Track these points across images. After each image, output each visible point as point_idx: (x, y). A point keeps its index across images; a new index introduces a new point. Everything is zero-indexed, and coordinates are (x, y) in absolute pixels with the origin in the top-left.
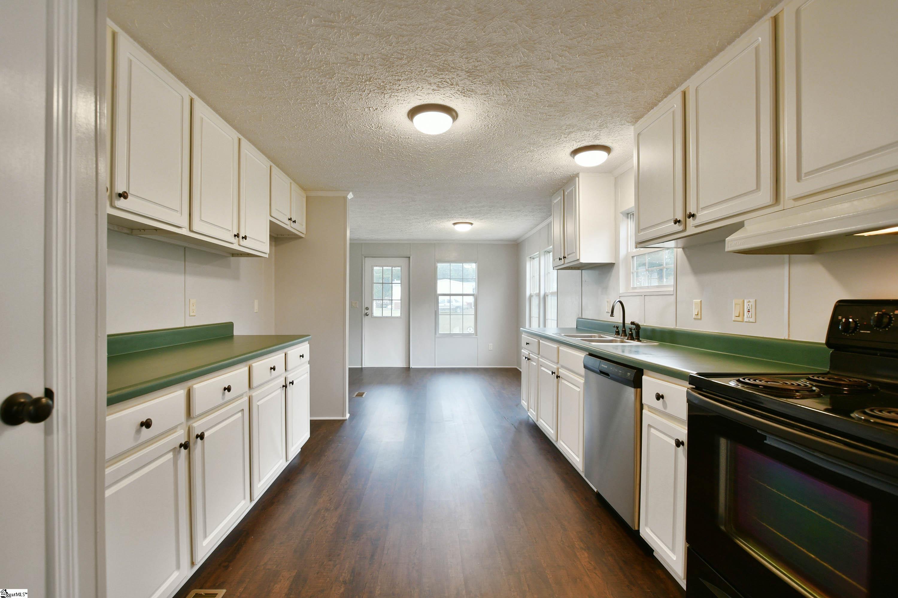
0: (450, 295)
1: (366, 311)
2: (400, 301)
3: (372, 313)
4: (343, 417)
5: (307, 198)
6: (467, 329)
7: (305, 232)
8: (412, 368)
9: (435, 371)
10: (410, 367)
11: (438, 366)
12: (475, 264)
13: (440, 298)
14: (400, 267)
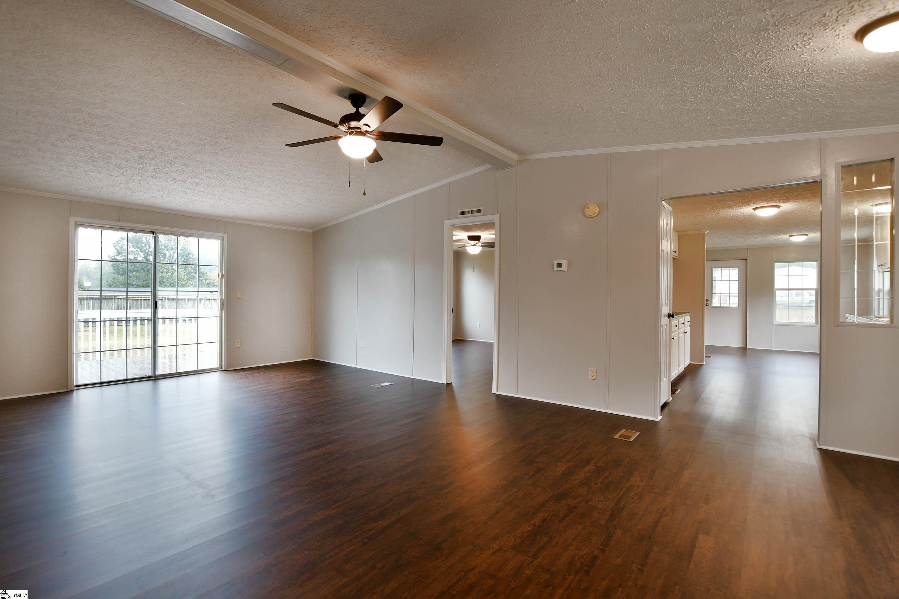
0: (788, 290)
1: (707, 302)
2: (737, 295)
3: (711, 304)
4: (702, 363)
5: (679, 236)
6: (807, 319)
7: (678, 256)
8: (748, 348)
9: (771, 351)
10: (746, 348)
11: (774, 349)
12: (816, 262)
13: (778, 293)
14: (737, 267)
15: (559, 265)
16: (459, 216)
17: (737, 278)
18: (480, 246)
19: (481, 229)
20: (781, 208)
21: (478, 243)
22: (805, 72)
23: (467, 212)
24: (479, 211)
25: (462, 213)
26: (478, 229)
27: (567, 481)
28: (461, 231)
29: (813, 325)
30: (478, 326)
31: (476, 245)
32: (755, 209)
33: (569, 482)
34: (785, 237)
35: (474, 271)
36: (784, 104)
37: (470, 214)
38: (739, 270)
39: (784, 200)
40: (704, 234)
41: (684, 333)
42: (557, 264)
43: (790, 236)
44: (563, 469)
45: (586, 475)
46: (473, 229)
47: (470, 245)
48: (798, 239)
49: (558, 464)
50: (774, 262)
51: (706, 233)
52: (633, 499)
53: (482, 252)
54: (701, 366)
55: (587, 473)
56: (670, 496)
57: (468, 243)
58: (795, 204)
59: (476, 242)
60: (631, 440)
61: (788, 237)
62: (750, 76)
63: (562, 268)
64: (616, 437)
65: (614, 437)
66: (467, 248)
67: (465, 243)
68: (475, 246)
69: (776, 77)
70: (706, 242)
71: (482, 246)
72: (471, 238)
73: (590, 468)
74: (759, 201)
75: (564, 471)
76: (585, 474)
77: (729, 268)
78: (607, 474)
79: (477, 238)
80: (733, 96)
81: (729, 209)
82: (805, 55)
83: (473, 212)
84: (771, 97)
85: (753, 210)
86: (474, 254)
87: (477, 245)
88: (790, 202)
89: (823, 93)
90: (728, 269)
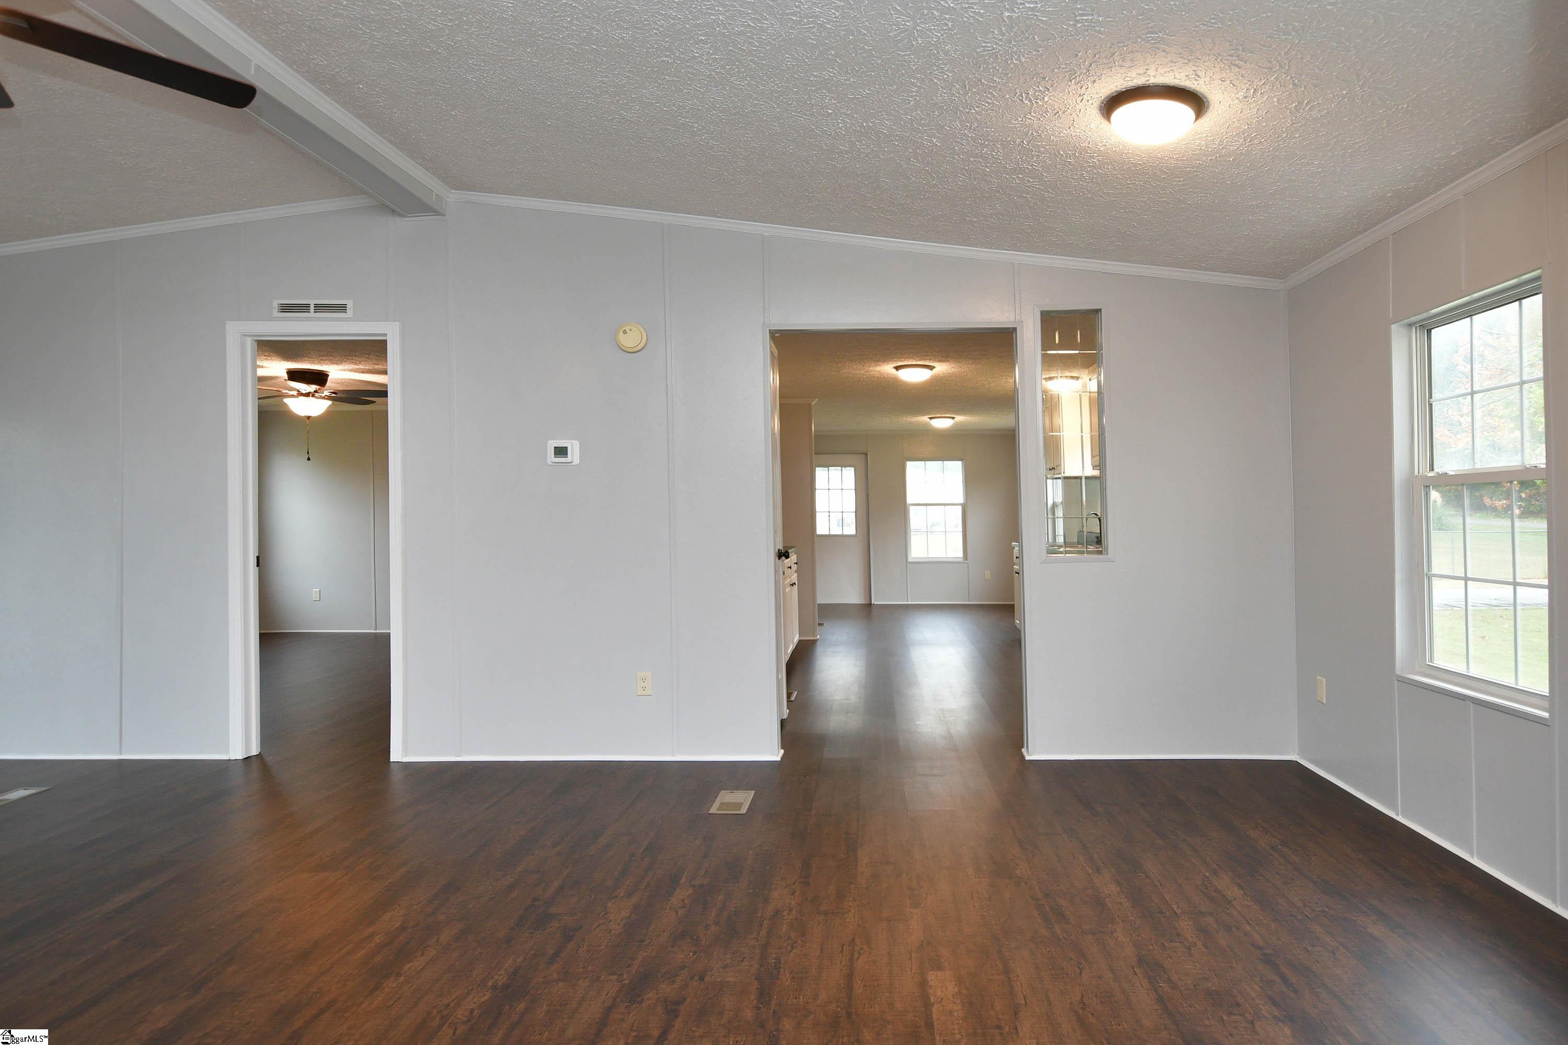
0: (927, 505)
2: (854, 514)
3: (816, 530)
4: (814, 637)
6: (952, 551)
8: (874, 604)
9: (907, 606)
10: (871, 604)
11: (911, 602)
12: (960, 462)
13: (912, 510)
14: (852, 467)
15: (561, 451)
16: (276, 314)
17: (852, 485)
18: (324, 398)
19: (331, 356)
20: (934, 369)
21: (319, 389)
22: (1024, 146)
23: (304, 308)
24: (342, 308)
25: (286, 308)
26: (323, 356)
27: (642, 941)
28: (270, 356)
29: (961, 560)
30: (315, 597)
31: (313, 396)
32: (897, 368)
33: (648, 941)
34: (925, 419)
35: (309, 459)
36: (980, 194)
37: (312, 314)
38: (855, 470)
39: (943, 357)
40: (810, 405)
41: (791, 585)
42: (555, 447)
43: (931, 418)
44: (625, 913)
45: (679, 913)
46: (309, 353)
47: (295, 393)
48: (942, 424)
49: (610, 904)
50: (906, 459)
51: (813, 403)
52: (789, 938)
53: (328, 414)
54: (814, 642)
55: (680, 907)
56: (852, 911)
57: (292, 389)
58: (954, 366)
59: (312, 388)
60: (744, 810)
61: (929, 419)
62: (948, 128)
63: (567, 457)
64: (713, 810)
65: (710, 812)
66: (286, 400)
67: (281, 387)
68: (311, 398)
69: (983, 142)
70: (813, 419)
71: (329, 398)
72: (294, 375)
73: (683, 894)
74: (907, 355)
75: (629, 917)
76: (677, 912)
77: (840, 468)
78: (721, 898)
79: (319, 378)
80: (912, 160)
81: (860, 362)
82: (1032, 116)
83: (319, 308)
84: (966, 176)
85: (895, 370)
86: (309, 417)
87: (317, 395)
88: (949, 361)
89: (1035, 188)
90: (839, 470)
